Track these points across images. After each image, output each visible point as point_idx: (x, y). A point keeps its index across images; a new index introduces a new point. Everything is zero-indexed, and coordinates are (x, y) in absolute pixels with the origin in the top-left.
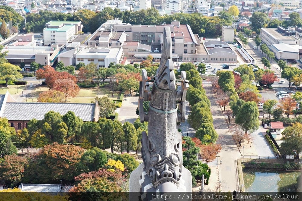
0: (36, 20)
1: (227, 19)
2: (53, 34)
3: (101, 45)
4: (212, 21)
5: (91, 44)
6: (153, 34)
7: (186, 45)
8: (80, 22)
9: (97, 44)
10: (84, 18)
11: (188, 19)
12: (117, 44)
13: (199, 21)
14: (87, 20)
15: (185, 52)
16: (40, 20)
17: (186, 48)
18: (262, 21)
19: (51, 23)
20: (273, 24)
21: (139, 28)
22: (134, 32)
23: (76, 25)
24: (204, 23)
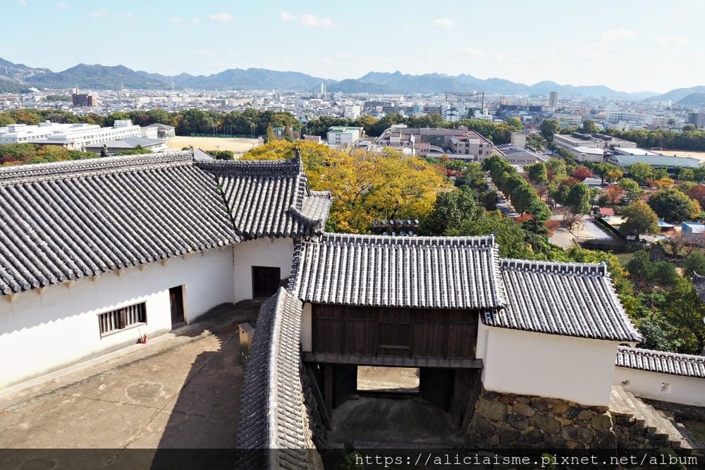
0: (317, 126)
1: (516, 126)
2: (338, 137)
3: (393, 145)
4: (500, 128)
5: (381, 143)
6: (442, 137)
7: (481, 146)
8: (362, 128)
9: (388, 144)
10: (366, 125)
11: (475, 125)
12: (408, 144)
13: (486, 127)
14: (369, 126)
15: (480, 152)
16: (321, 126)
17: (481, 149)
18: (554, 128)
19: (333, 128)
20: (565, 131)
21: (427, 131)
22: (422, 135)
23: (360, 130)
24: (492, 129)
